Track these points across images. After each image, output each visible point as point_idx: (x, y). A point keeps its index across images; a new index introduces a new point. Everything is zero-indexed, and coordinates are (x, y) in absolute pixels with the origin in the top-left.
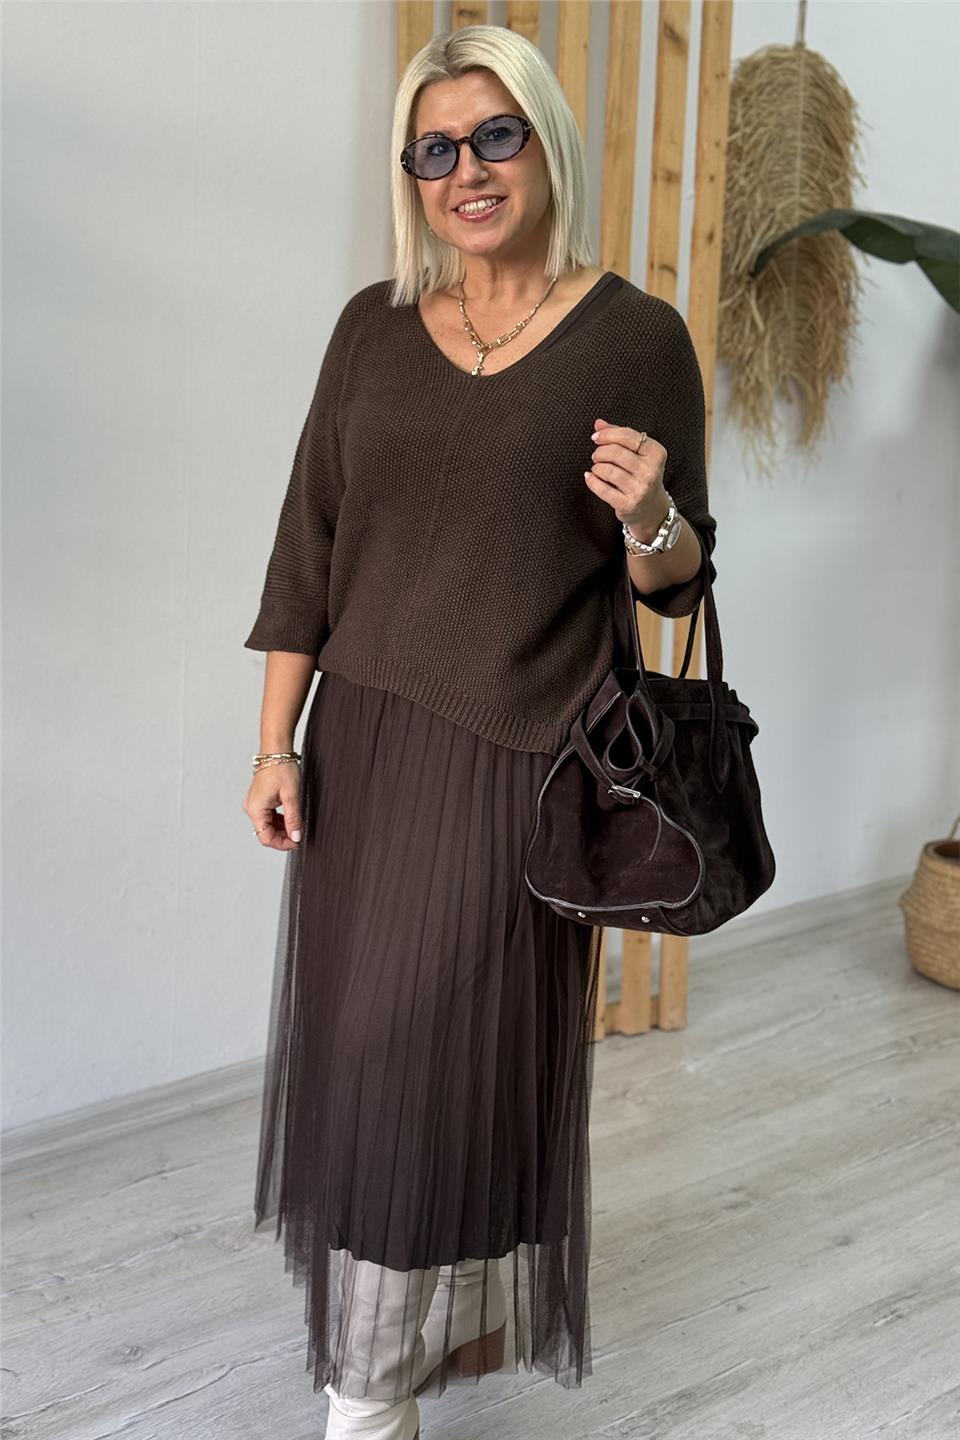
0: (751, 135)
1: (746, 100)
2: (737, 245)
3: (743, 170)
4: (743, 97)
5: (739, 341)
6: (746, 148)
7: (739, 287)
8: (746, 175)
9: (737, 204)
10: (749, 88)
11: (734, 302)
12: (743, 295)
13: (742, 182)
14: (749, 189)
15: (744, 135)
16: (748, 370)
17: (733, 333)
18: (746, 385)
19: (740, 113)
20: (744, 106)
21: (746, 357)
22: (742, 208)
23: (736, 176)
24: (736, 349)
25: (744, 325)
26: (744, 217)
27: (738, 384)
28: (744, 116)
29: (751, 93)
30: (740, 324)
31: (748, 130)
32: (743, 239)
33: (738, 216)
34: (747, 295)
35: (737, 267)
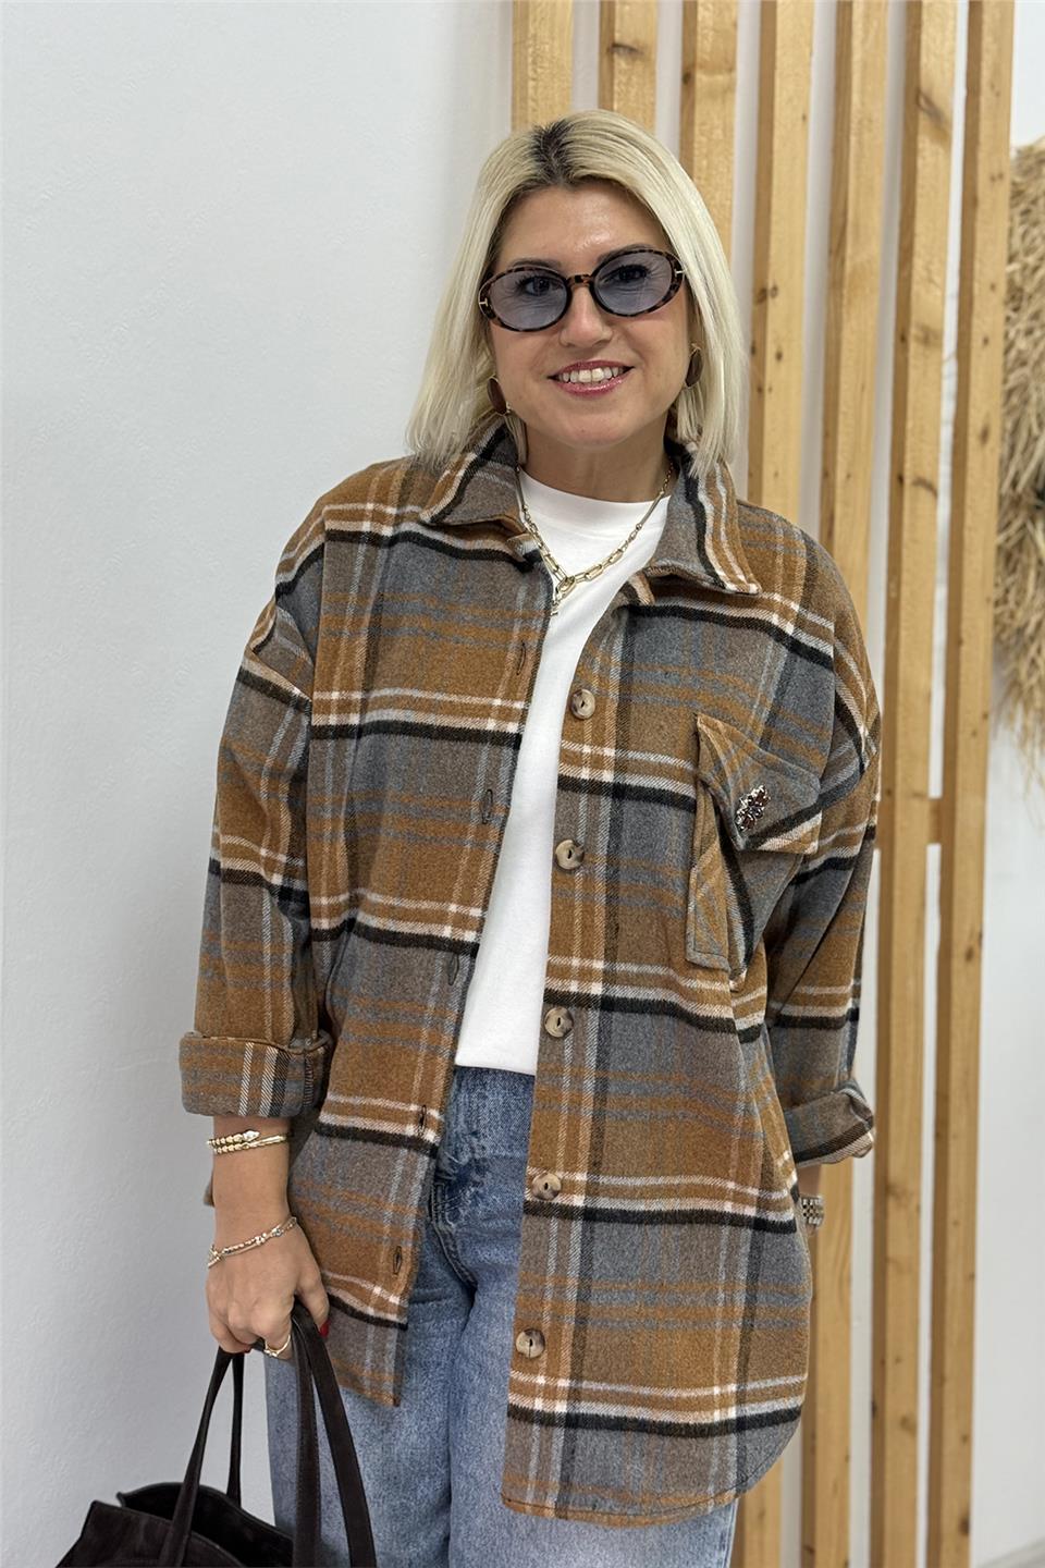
0: (1036, 269)
1: (1026, 212)
2: (1013, 448)
3: (1022, 326)
4: (1023, 207)
5: (1018, 604)
6: (1028, 289)
7: (1016, 516)
8: (1029, 332)
9: (1013, 379)
10: (1032, 191)
11: (1008, 540)
12: (1024, 526)
13: (1022, 344)
14: (1035, 356)
15: (1025, 267)
16: (1033, 651)
17: (1007, 591)
18: (1030, 675)
19: (1019, 230)
20: (1022, 223)
21: (1030, 630)
22: (1023, 387)
23: (1012, 334)
24: (1012, 616)
25: (1025, 577)
26: (1026, 402)
27: (1016, 671)
28: (1024, 236)
29: (1034, 202)
30: (1018, 575)
31: (1031, 260)
32: (1024, 434)
33: (1015, 400)
34: (1030, 526)
35: (1014, 484)
